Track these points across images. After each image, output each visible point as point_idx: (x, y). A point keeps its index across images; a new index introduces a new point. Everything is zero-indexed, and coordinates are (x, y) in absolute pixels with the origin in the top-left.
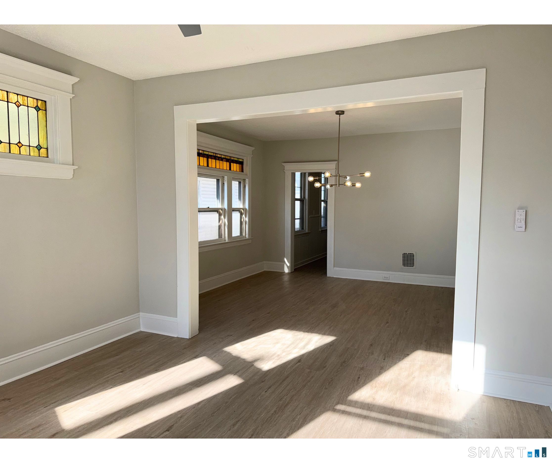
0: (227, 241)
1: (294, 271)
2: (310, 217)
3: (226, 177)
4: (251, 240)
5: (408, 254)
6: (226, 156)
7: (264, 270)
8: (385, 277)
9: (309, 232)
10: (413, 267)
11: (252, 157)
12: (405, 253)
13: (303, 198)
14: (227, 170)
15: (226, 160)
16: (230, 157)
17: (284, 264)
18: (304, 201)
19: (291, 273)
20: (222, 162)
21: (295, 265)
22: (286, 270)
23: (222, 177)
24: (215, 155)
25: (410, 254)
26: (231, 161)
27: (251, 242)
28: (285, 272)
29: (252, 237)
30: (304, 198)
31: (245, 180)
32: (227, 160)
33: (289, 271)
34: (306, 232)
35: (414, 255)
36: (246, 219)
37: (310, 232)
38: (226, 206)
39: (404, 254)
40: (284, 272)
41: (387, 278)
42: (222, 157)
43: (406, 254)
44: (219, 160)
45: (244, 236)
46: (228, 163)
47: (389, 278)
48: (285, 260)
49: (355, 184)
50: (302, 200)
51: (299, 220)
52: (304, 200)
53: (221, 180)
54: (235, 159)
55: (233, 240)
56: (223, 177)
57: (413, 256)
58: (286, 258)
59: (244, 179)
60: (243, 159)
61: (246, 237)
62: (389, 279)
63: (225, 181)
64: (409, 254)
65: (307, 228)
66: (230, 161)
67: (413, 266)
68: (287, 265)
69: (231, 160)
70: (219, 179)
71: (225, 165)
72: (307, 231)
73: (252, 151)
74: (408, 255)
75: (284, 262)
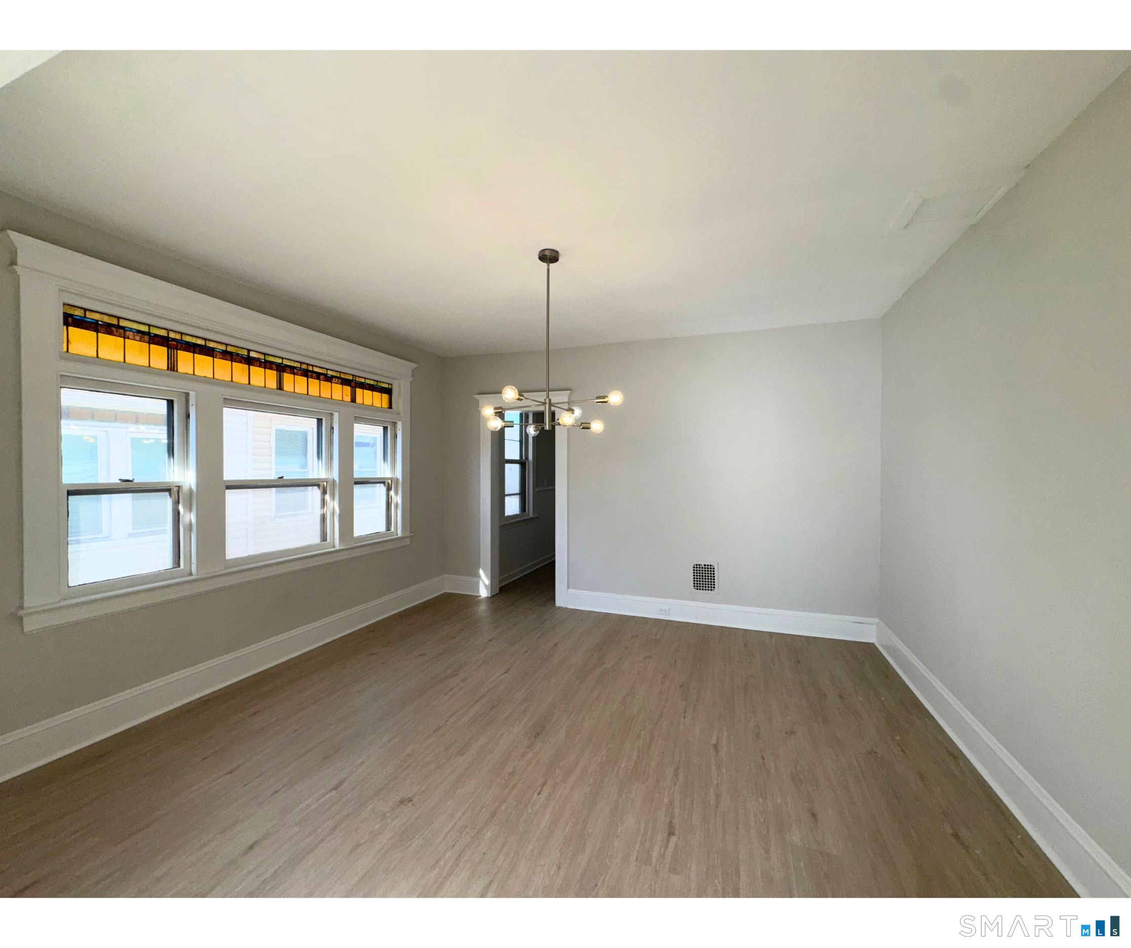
0: (338, 547)
1: (499, 591)
2: (537, 490)
3: (336, 415)
4: (409, 540)
5: (703, 566)
6: (341, 374)
7: (444, 592)
8: (661, 610)
9: (536, 516)
10: (712, 591)
11: (411, 382)
12: (697, 565)
13: (524, 458)
14: (342, 400)
15: (342, 381)
16: (353, 376)
17: (480, 580)
18: (527, 463)
19: (493, 598)
20: (330, 383)
21: (500, 580)
22: (484, 593)
23: (330, 415)
24: (304, 367)
25: (706, 567)
26: (356, 386)
27: (409, 543)
28: (480, 596)
29: (411, 533)
30: (527, 458)
31: (397, 423)
32: (345, 382)
33: (488, 593)
34: (529, 517)
35: (714, 568)
36: (397, 499)
37: (538, 515)
38: (335, 475)
39: (695, 566)
40: (478, 595)
41: (665, 611)
42: (328, 373)
43: (699, 565)
44: (318, 378)
45: (393, 532)
46: (349, 388)
47: (668, 611)
48: (481, 572)
49: (590, 424)
50: (522, 463)
51: (518, 496)
52: (525, 463)
53: (326, 420)
54: (368, 381)
55: (355, 543)
56: (332, 414)
57: (712, 570)
58: (482, 570)
59: (395, 422)
60: (392, 385)
61: (397, 535)
62: (668, 613)
63: (334, 423)
64: (705, 565)
65: (531, 509)
66: (353, 383)
67: (713, 589)
68: (483, 582)
69: (355, 383)
70: (322, 419)
71: (340, 392)
72: (531, 515)
73: (412, 371)
74: (702, 568)
75: (479, 576)
